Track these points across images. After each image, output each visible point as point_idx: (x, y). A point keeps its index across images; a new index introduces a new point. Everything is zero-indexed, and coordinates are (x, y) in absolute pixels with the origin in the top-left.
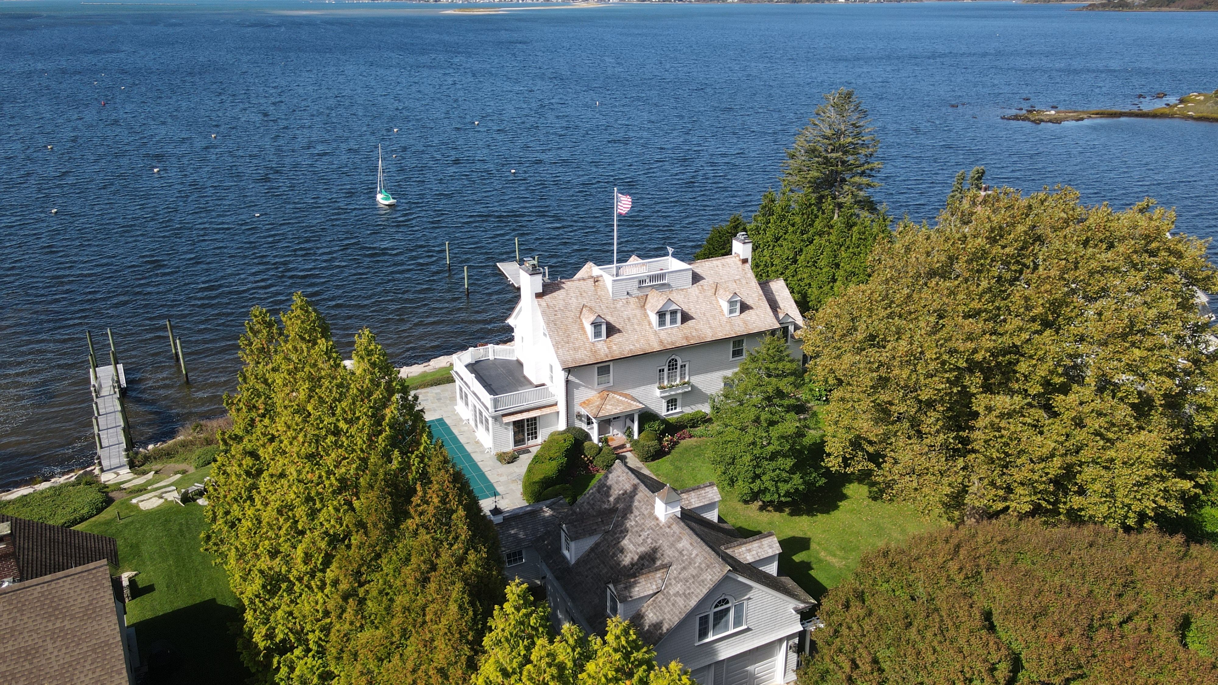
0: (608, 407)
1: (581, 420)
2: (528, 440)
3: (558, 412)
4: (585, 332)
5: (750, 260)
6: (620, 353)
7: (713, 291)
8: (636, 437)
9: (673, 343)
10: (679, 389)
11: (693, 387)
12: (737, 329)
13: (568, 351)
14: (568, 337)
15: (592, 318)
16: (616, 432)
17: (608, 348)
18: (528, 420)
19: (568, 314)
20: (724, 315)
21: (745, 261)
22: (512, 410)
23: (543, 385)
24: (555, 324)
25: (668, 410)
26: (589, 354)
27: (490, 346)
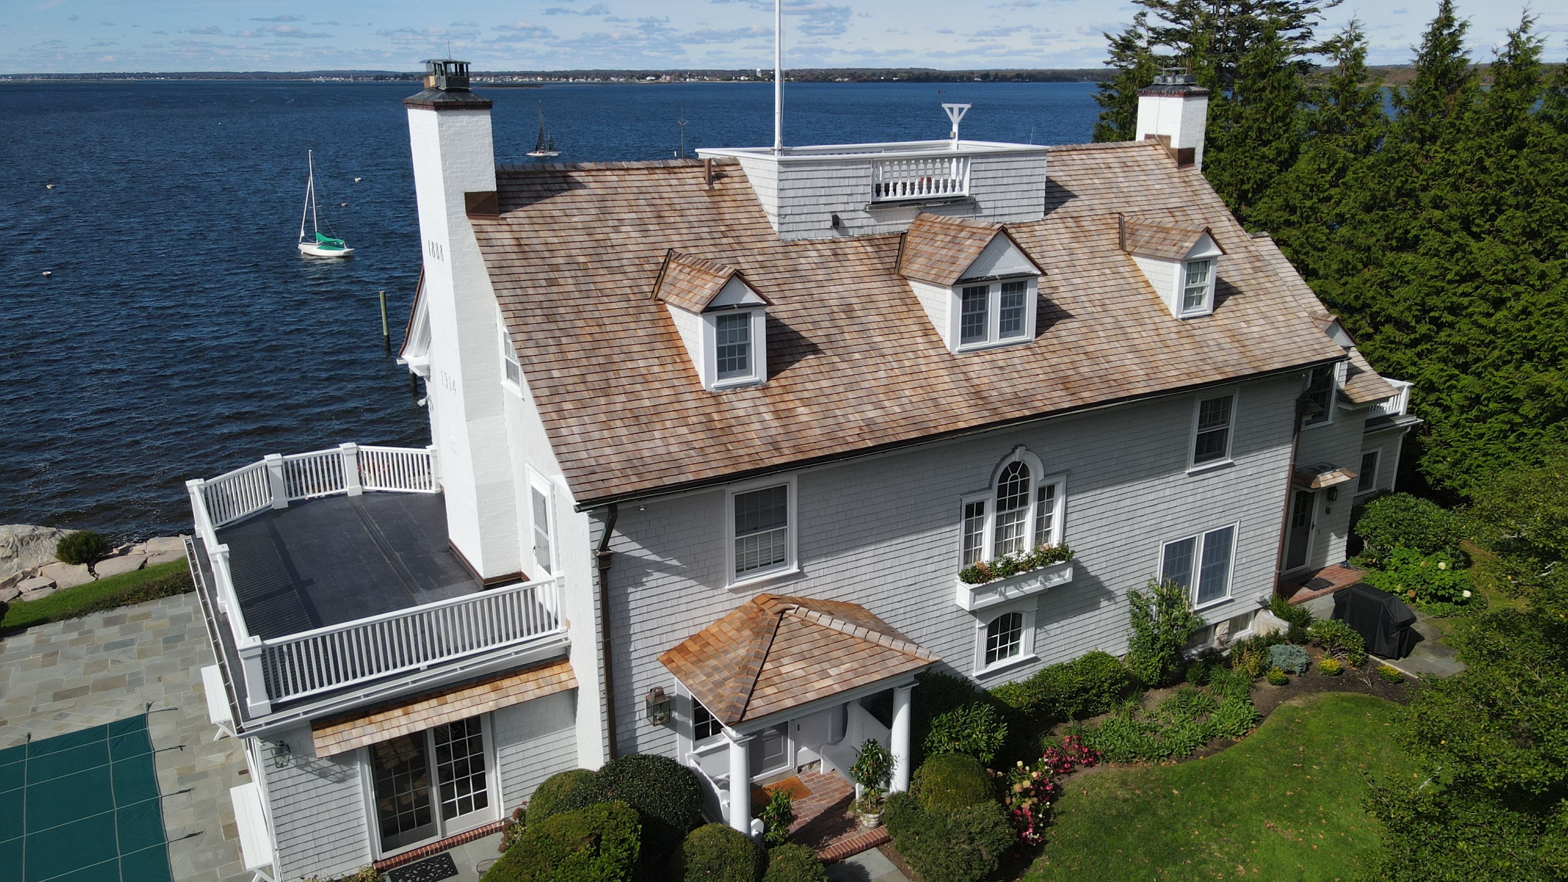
0: (791, 668)
1: (669, 723)
2: (449, 812)
3: (573, 693)
4: (679, 353)
5: (1199, 158)
6: (830, 436)
7: (1114, 235)
8: (899, 782)
9: (1019, 400)
10: (1034, 576)
11: (1079, 571)
12: (1219, 356)
13: (607, 425)
14: (607, 366)
15: (708, 287)
16: (806, 754)
17: (777, 414)
18: (440, 731)
19: (606, 281)
20: (1165, 311)
21: (1185, 157)
22: (360, 697)
23: (518, 577)
24: (550, 318)
25: (990, 658)
26: (700, 438)
27: (347, 448)
